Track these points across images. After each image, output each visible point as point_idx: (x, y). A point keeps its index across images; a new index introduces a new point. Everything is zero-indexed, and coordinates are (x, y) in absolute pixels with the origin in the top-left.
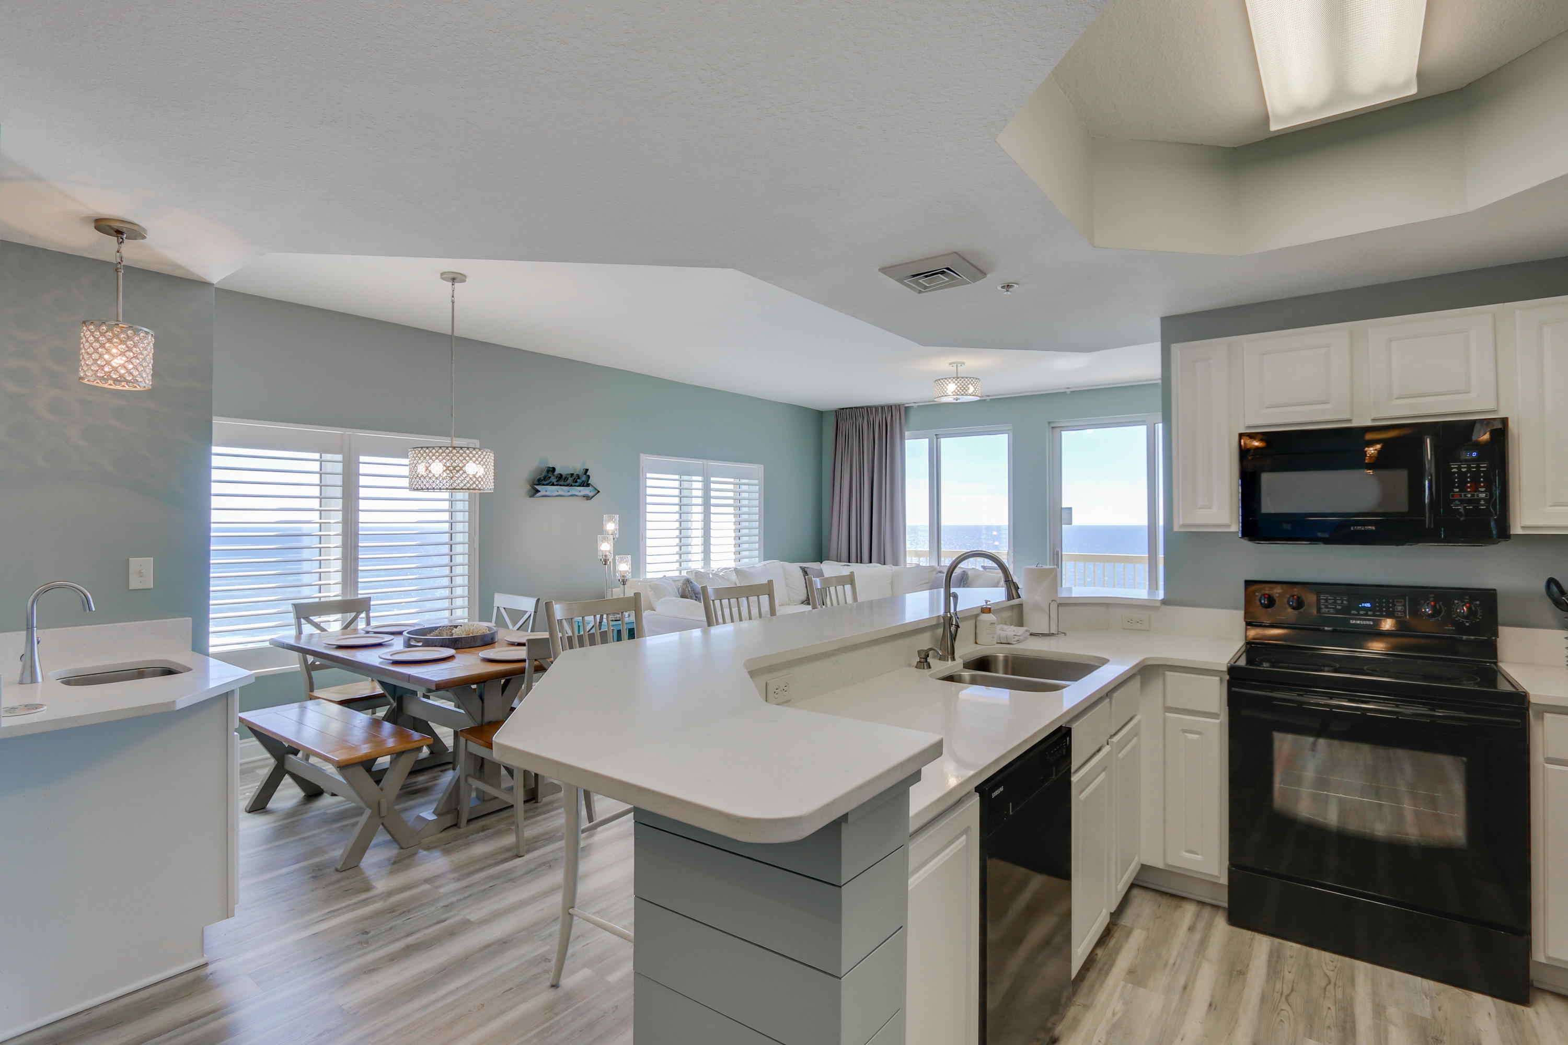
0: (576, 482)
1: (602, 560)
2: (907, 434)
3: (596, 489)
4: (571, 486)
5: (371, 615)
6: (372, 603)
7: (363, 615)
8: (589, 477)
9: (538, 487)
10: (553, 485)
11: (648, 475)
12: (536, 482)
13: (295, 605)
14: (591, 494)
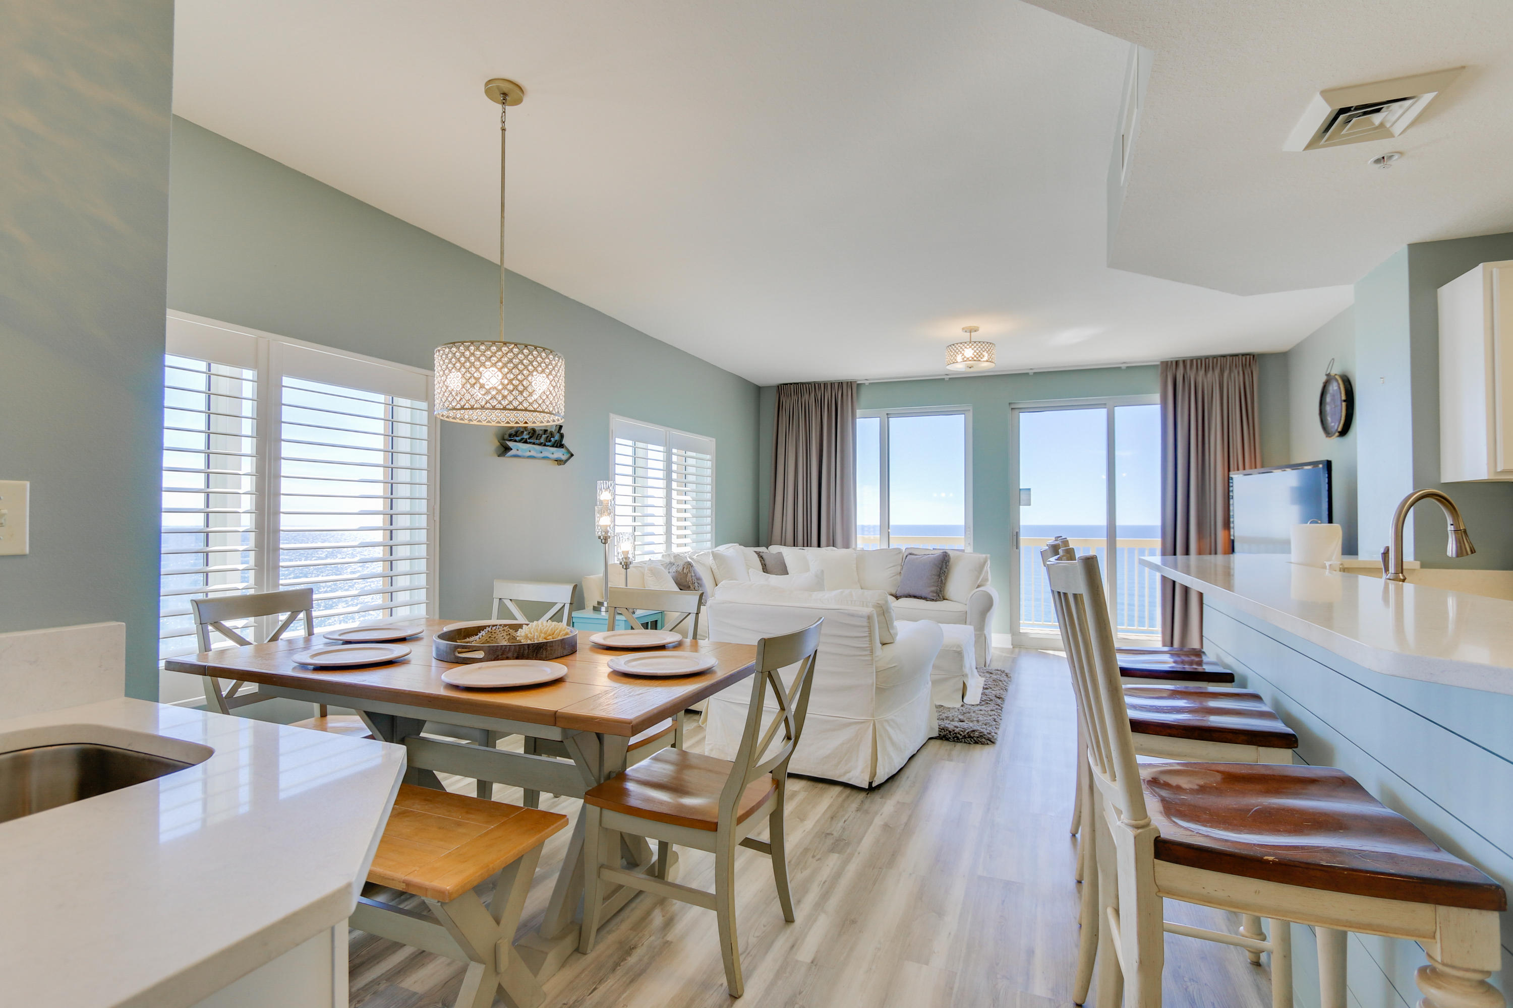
0: (550, 441)
1: (602, 538)
2: (859, 412)
3: (569, 451)
4: (545, 445)
5: (314, 614)
6: (315, 596)
7: (302, 615)
8: (562, 436)
9: (510, 444)
10: (526, 442)
11: (618, 440)
12: (507, 437)
13: (197, 603)
14: (564, 458)
